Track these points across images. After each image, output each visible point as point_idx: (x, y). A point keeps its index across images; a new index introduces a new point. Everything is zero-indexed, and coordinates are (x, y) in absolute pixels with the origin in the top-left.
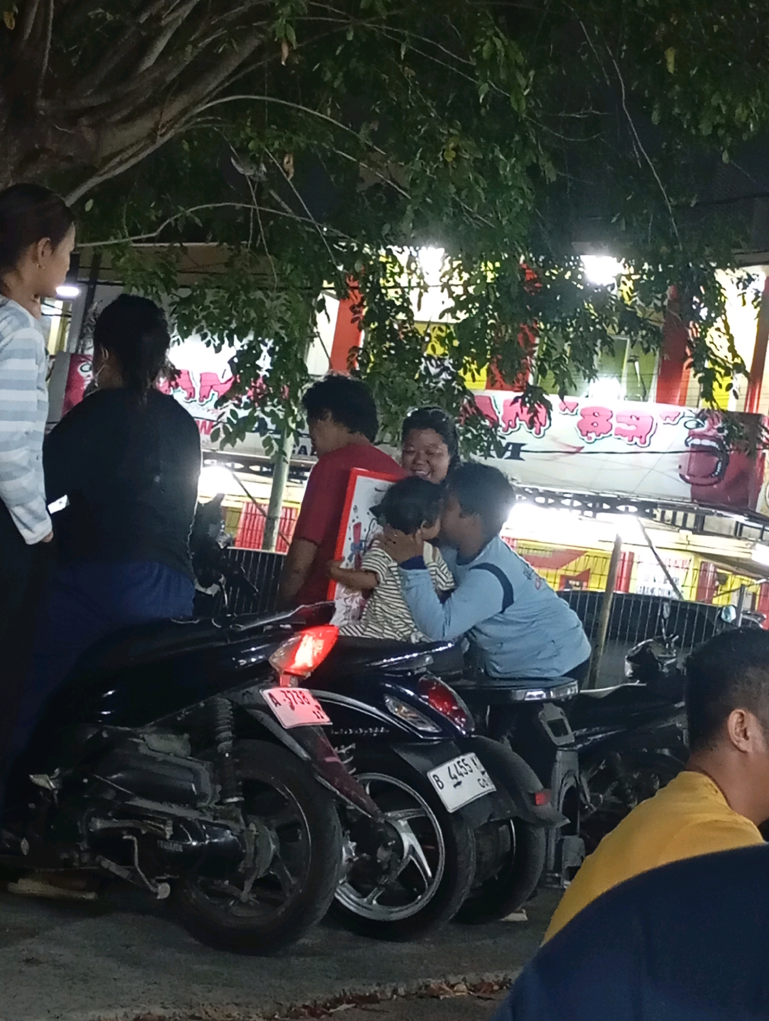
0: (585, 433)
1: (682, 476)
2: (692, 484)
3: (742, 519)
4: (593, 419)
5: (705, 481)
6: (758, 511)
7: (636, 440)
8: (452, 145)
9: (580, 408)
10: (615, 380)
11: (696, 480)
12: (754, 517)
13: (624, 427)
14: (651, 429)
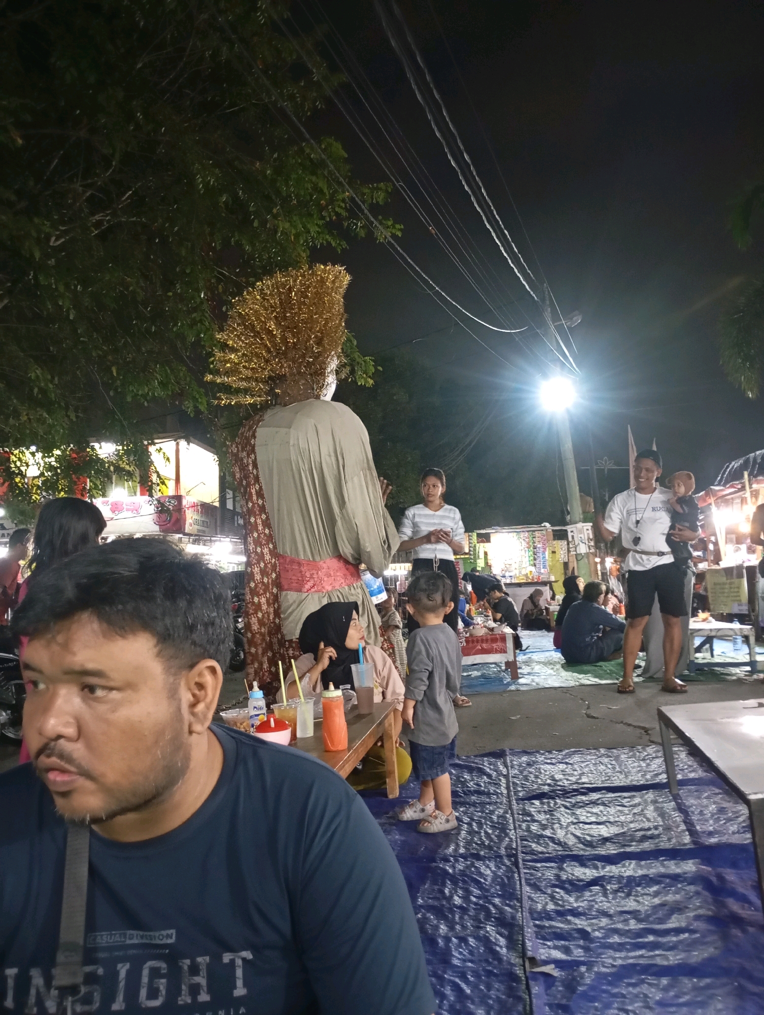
0: (113, 512)
1: (155, 523)
2: (160, 525)
3: (181, 536)
4: (116, 506)
5: (165, 523)
6: (186, 531)
7: (135, 512)
8: (25, 413)
9: (110, 503)
10: (123, 489)
11: (161, 524)
12: (185, 534)
13: (129, 507)
14: (140, 507)
